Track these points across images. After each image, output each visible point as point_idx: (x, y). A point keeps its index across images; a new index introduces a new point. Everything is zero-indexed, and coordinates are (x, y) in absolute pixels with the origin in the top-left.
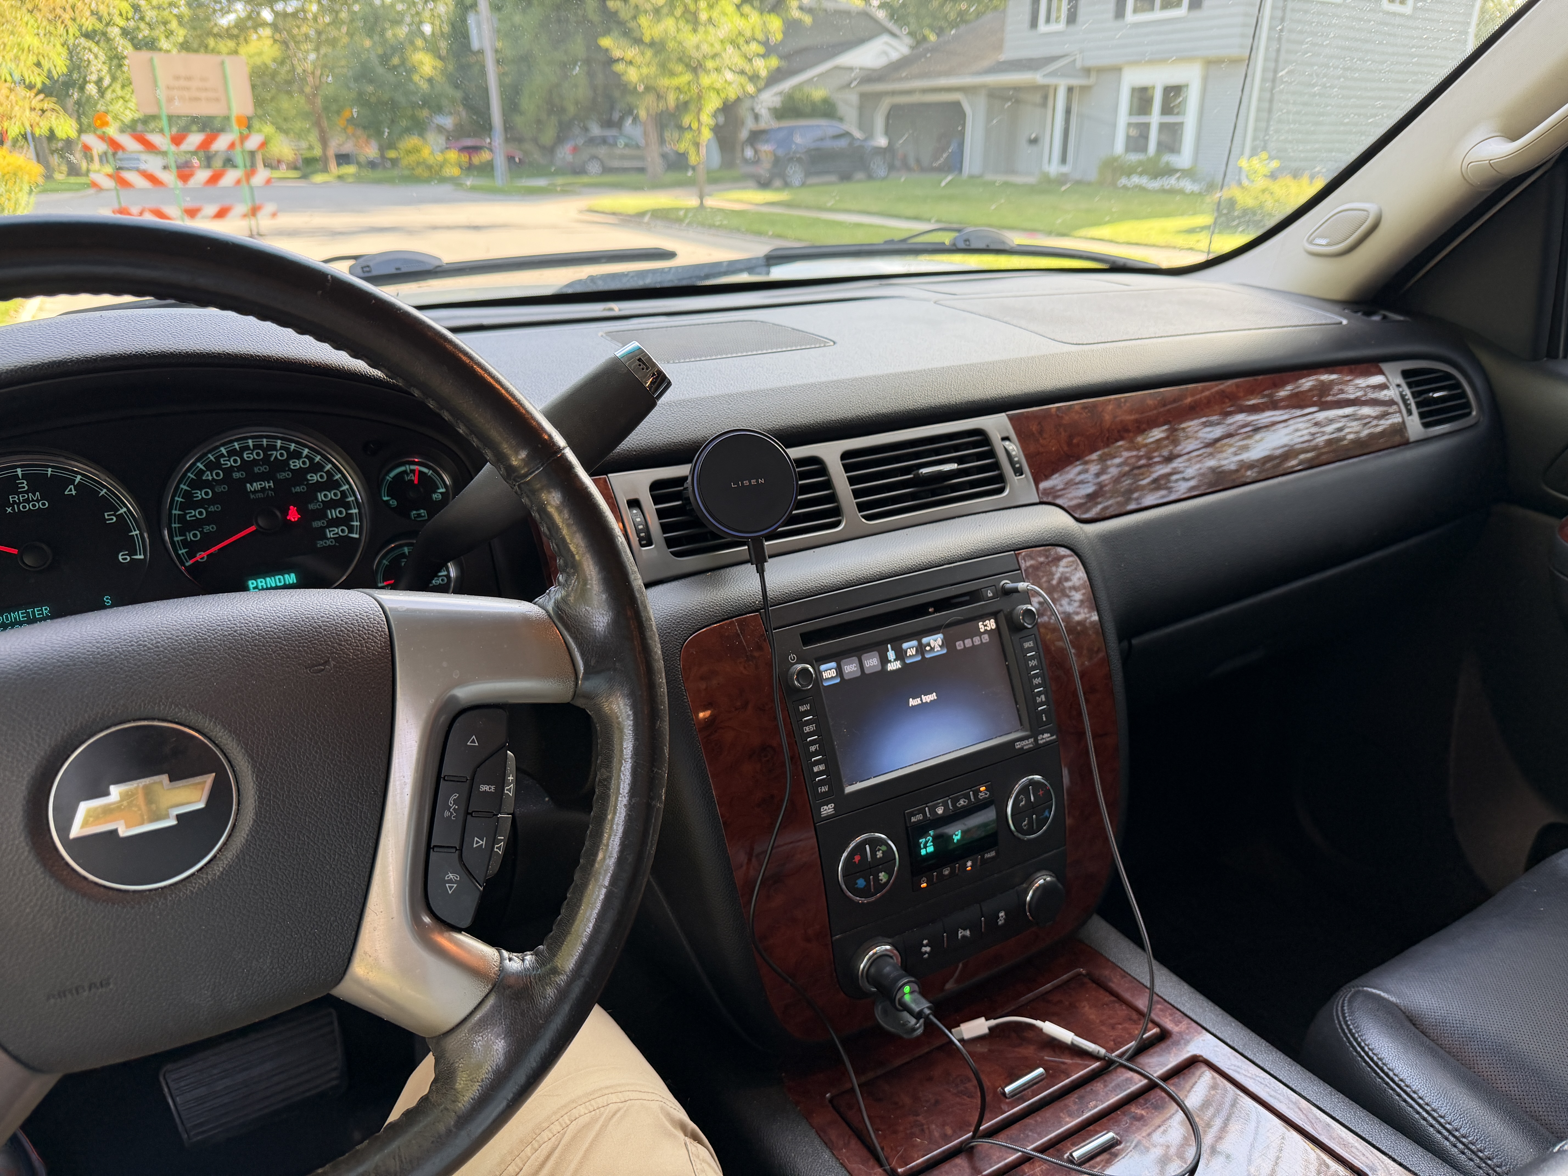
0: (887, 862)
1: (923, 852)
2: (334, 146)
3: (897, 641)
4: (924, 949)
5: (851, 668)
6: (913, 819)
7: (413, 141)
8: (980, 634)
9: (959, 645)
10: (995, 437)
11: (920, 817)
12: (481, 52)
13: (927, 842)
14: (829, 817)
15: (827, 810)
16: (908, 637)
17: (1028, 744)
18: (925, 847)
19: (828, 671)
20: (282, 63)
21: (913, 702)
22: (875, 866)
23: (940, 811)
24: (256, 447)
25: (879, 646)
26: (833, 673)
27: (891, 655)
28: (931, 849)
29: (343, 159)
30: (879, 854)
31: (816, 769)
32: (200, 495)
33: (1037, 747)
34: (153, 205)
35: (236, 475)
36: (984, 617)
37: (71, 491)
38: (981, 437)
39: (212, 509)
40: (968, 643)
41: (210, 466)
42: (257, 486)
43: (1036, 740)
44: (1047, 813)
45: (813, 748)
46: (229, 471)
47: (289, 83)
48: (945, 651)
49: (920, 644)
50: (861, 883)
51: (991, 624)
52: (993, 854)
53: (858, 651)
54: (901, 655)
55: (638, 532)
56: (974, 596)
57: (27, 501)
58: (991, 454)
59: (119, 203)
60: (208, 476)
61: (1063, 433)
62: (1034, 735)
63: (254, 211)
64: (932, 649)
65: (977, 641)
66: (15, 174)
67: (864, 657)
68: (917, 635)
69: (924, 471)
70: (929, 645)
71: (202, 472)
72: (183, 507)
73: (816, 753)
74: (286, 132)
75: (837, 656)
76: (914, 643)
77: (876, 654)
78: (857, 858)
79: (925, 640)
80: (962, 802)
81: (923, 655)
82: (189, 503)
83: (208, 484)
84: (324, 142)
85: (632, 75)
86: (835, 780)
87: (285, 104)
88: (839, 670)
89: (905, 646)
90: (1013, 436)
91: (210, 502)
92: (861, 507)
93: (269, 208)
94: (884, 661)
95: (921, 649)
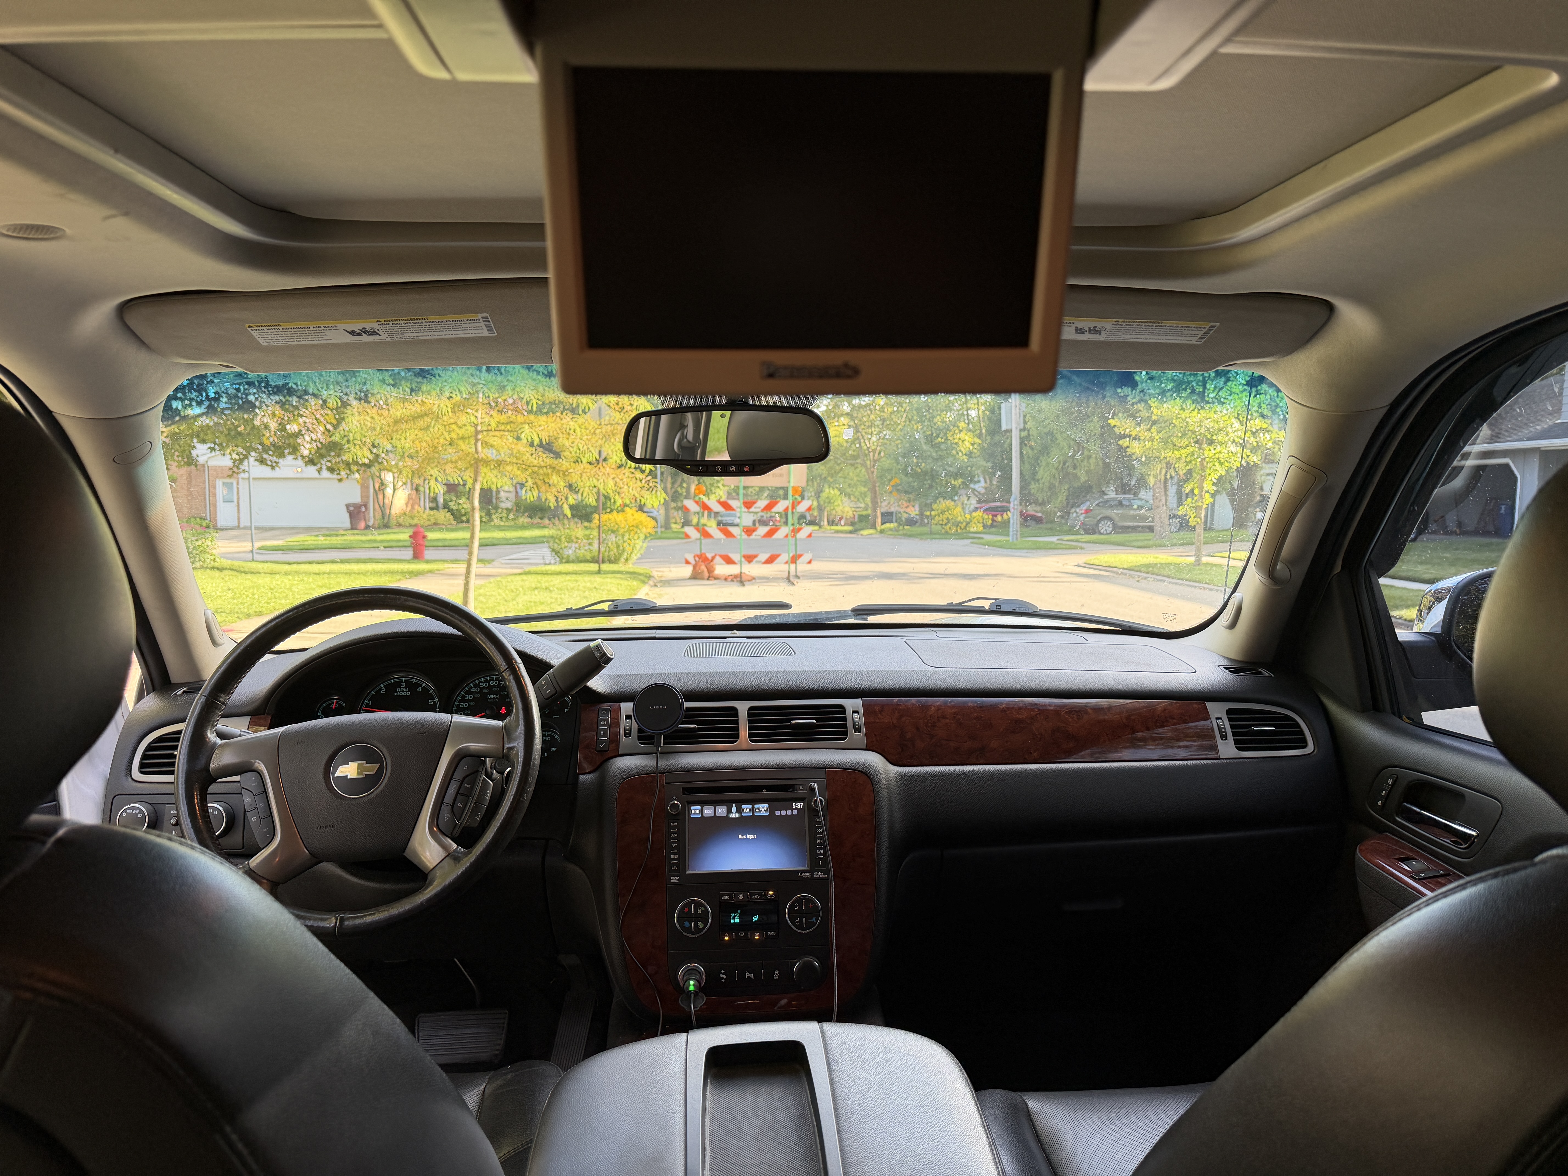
0: (704, 917)
1: (732, 921)
2: (883, 508)
3: (740, 802)
4: (722, 976)
5: (708, 811)
6: (723, 898)
7: (943, 504)
8: (792, 809)
9: (777, 813)
10: (849, 711)
11: (728, 897)
12: (1009, 431)
13: (735, 916)
14: (674, 883)
15: (674, 879)
16: (747, 802)
17: (807, 875)
18: (734, 918)
19: (695, 810)
20: (853, 442)
21: (740, 837)
22: (696, 918)
23: (741, 897)
24: (496, 680)
25: (728, 803)
26: (698, 812)
27: (734, 809)
28: (737, 921)
29: (887, 517)
30: (700, 911)
31: (672, 857)
32: (468, 697)
33: (813, 879)
34: (723, 553)
35: (485, 691)
36: (797, 800)
37: (420, 689)
38: (841, 709)
39: (471, 704)
40: (783, 813)
41: (475, 686)
42: (492, 696)
43: (813, 875)
44: (814, 919)
45: (673, 846)
46: (482, 689)
47: (854, 457)
48: (768, 814)
49: (753, 807)
50: (687, 924)
51: (800, 805)
52: (774, 933)
53: (715, 803)
54: (739, 810)
55: (625, 730)
56: (793, 787)
57: (403, 691)
58: (845, 719)
59: (701, 550)
60: (473, 690)
61: (897, 714)
62: (812, 870)
63: (794, 560)
64: (760, 811)
65: (789, 812)
66: (637, 527)
67: (717, 807)
68: (753, 802)
69: (793, 722)
70: (759, 809)
71: (472, 688)
72: (460, 701)
73: (675, 848)
74: (848, 496)
75: (703, 803)
76: (750, 806)
77: (725, 807)
78: (686, 910)
79: (756, 806)
80: (756, 896)
81: (753, 813)
82: (463, 700)
83: (472, 693)
84: (875, 504)
85: (1136, 448)
86: (682, 863)
87: (851, 473)
88: (702, 811)
89: (743, 806)
90: (861, 711)
91: (471, 701)
92: (750, 735)
93: (807, 557)
94: (729, 811)
95: (753, 810)
